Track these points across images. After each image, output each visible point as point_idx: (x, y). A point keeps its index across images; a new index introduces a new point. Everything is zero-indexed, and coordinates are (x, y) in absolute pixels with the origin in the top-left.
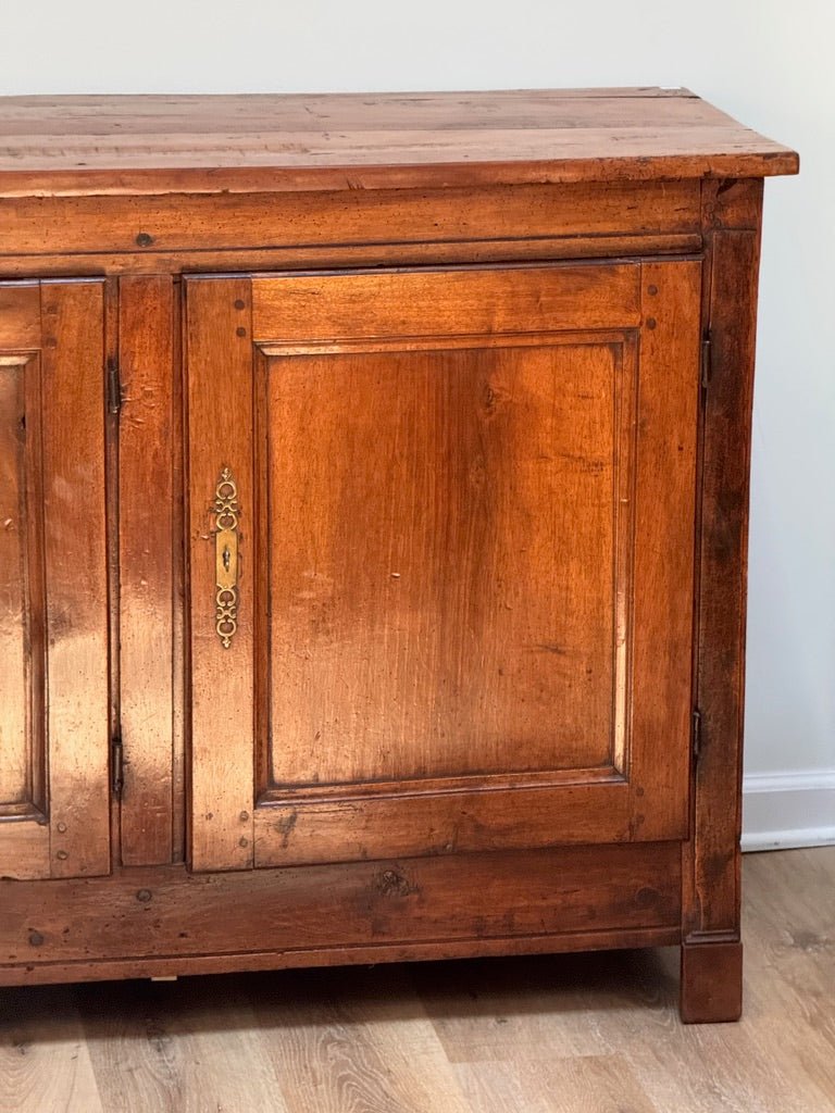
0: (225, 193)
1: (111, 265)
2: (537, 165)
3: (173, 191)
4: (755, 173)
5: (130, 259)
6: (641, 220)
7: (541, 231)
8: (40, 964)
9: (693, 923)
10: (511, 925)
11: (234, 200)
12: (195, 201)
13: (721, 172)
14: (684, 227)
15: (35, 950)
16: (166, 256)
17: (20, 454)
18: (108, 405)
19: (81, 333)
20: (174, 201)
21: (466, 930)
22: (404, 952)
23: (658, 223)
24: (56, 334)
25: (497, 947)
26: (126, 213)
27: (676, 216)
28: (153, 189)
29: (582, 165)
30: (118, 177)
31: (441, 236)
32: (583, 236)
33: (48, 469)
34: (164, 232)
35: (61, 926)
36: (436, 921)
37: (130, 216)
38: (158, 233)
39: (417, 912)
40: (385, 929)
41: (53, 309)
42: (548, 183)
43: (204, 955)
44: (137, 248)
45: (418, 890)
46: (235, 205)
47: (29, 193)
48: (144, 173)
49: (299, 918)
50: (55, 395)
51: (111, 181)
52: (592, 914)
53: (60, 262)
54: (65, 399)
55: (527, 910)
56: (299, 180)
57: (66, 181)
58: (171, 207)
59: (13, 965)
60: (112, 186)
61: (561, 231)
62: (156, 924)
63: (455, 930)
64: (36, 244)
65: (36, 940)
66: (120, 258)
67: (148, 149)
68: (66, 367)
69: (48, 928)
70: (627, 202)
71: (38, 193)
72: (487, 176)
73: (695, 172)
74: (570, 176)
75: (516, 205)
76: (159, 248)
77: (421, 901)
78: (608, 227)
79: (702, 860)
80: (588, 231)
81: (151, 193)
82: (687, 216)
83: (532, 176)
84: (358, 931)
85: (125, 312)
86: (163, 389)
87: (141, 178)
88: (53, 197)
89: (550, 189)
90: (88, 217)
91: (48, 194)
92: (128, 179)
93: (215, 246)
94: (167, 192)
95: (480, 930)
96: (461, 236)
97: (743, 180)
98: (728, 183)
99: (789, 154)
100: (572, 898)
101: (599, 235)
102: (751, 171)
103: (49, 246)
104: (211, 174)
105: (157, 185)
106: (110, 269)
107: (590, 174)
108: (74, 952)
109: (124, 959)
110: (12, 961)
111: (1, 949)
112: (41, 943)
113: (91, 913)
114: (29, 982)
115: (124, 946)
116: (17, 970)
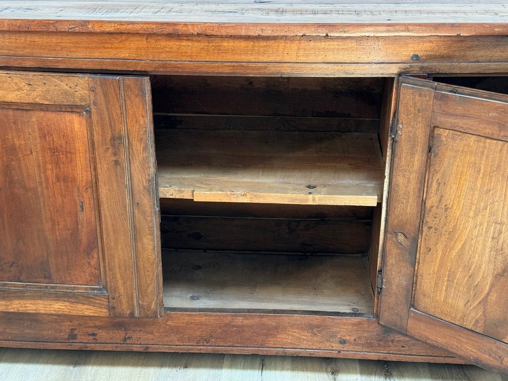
0: (458, 35)
1: (398, 68)
3: (433, 34)
5: (408, 66)
8: (343, 351)
11: (462, 39)
12: (442, 39)
15: (341, 346)
16: (425, 65)
20: (432, 39)
26: (407, 44)
28: (423, 33)
30: (407, 27)
34: (425, 53)
35: (353, 338)
37: (410, 46)
38: (422, 54)
43: (411, 355)
44: (411, 61)
46: (462, 41)
47: (363, 34)
48: (420, 25)
51: (403, 28)
56: (497, 29)
57: (381, 28)
58: (431, 41)
59: (333, 350)
60: (403, 31)
62: (393, 341)
64: (364, 58)
65: (343, 342)
66: (403, 65)
67: (420, 12)
69: (348, 338)
71: (367, 34)
81: (422, 35)
87: (418, 27)
88: (374, 36)
90: (390, 46)
91: (372, 35)
92: (411, 28)
94: (430, 34)
103: (370, 59)
104: (453, 25)
105: (425, 31)
108: (357, 348)
109: (378, 353)
110: (332, 348)
111: (328, 344)
112: (345, 343)
113: (365, 335)
114: (339, 357)
115: (379, 348)
116: (334, 352)
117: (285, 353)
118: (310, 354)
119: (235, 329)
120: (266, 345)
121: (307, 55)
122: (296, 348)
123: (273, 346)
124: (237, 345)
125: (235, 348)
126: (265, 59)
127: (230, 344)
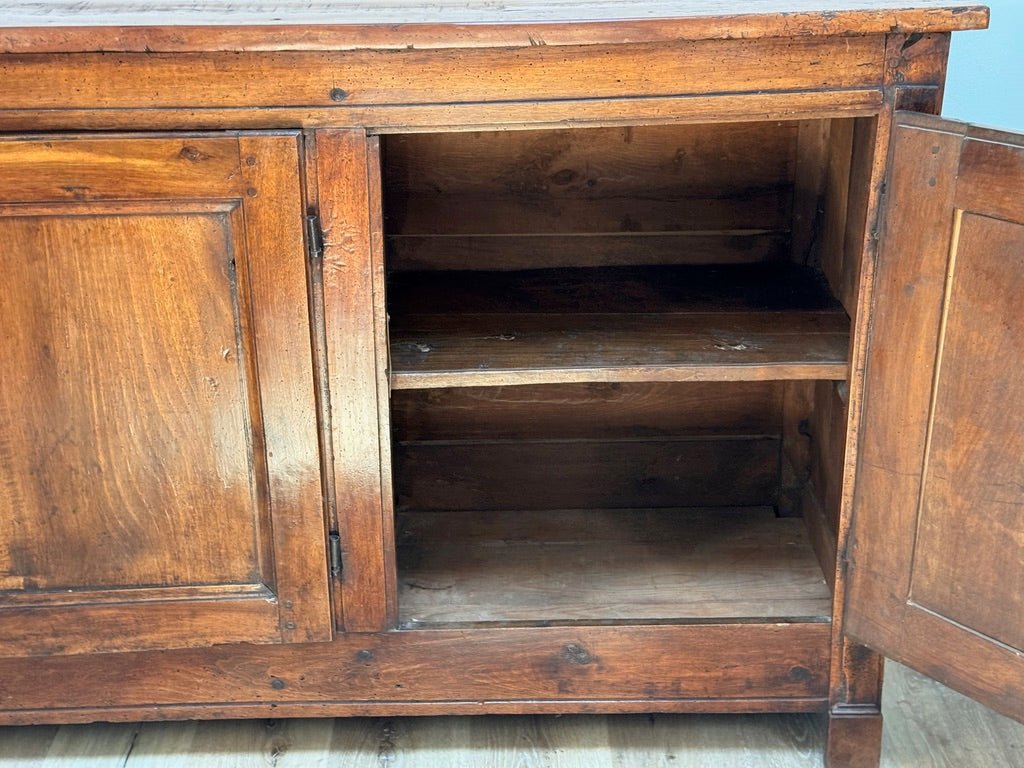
0: (410, 49)
1: (308, 118)
2: (719, 20)
3: (359, 47)
4: (943, 28)
5: (325, 112)
6: (822, 75)
7: (723, 87)
8: (282, 703)
9: (839, 697)
10: (678, 690)
11: (423, 55)
12: (386, 57)
13: (908, 26)
14: (867, 82)
15: (276, 692)
16: (359, 110)
17: (233, 293)
18: (308, 249)
19: (279, 184)
20: (364, 56)
21: (639, 692)
22: (586, 706)
23: (840, 78)
24: (256, 184)
25: (664, 705)
26: (319, 67)
27: (859, 72)
28: (339, 44)
29: (766, 20)
30: (304, 31)
31: (624, 92)
32: (764, 92)
33: (257, 306)
34: (357, 86)
35: (297, 676)
36: (613, 685)
37: (323, 71)
38: (351, 88)
39: (596, 677)
40: (569, 689)
41: (251, 160)
42: (730, 39)
43: (417, 701)
44: (331, 102)
45: (597, 660)
46: (425, 61)
48: (330, 28)
49: (494, 677)
50: (259, 242)
52: (749, 685)
53: (259, 114)
54: (267, 244)
55: (691, 679)
56: (481, 35)
58: (362, 62)
59: (261, 703)
61: (742, 87)
62: (377, 676)
63: (629, 692)
64: (236, 97)
65: (278, 685)
66: (315, 112)
68: (266, 215)
69: (287, 675)
70: (810, 58)
72: (669, 32)
73: (881, 26)
74: (752, 31)
75: (698, 61)
76: (353, 102)
77: (600, 668)
78: (789, 83)
79: (850, 647)
80: (769, 86)
82: (869, 71)
83: (713, 31)
84: (546, 689)
85: (322, 163)
86: (361, 235)
87: (328, 33)
89: (733, 45)
90: (283, 71)
93: (405, 101)
94: (353, 47)
95: (651, 692)
96: (643, 92)
97: (929, 34)
98: (914, 37)
99: (979, 9)
100: (732, 672)
101: (779, 91)
102: (939, 24)
103: (249, 100)
104: (395, 29)
105: (343, 40)
106: (306, 122)
107: (772, 30)
108: (309, 695)
109: (351, 702)
110: (259, 700)
111: (249, 691)
112: (282, 687)
113: (322, 666)
114: (275, 716)
115: (350, 692)
116: (263, 706)
117: (164, 716)
118: (215, 714)
119: (51, 671)
120: (122, 702)
121: (120, 93)
122: (184, 704)
123: (137, 703)
124: (60, 705)
125: (56, 713)
126: (34, 102)
127: (47, 704)
